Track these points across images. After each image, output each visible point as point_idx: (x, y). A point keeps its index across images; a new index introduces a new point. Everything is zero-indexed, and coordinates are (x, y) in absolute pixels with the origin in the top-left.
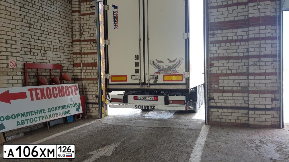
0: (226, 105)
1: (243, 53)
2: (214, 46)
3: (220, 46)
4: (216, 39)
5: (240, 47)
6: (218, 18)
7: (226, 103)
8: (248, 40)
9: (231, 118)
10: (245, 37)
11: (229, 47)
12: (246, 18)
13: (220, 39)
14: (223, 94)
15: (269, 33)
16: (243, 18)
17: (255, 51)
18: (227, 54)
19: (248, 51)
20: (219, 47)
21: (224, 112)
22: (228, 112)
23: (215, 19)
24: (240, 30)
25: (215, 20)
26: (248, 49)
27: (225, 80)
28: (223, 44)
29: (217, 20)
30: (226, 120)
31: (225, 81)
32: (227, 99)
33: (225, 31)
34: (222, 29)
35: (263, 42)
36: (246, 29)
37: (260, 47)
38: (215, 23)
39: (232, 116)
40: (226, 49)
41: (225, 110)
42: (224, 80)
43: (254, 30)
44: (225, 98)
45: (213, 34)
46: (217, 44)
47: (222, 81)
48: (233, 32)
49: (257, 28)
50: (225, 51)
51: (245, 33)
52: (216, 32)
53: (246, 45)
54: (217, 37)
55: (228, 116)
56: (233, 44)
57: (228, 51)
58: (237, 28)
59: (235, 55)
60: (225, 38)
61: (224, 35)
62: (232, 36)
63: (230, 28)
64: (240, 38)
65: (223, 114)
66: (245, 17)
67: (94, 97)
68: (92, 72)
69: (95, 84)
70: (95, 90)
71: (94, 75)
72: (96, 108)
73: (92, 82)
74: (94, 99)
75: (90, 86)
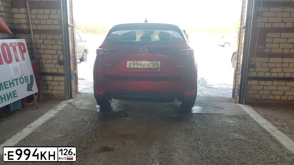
0: (271, 75)
7: (271, 73)
9: (275, 93)
14: (269, 59)
21: (267, 86)
22: (272, 85)
27: (275, 38)
30: (269, 96)
31: (275, 40)
32: (274, 67)
39: (277, 90)
41: (269, 83)
42: (273, 38)
44: (271, 65)
47: (270, 40)
55: (272, 91)
65: (265, 88)
67: (56, 64)
68: (49, 18)
69: (56, 40)
70: (57, 52)
71: (53, 24)
72: (59, 82)
73: (50, 37)
74: (55, 68)
75: (46, 45)
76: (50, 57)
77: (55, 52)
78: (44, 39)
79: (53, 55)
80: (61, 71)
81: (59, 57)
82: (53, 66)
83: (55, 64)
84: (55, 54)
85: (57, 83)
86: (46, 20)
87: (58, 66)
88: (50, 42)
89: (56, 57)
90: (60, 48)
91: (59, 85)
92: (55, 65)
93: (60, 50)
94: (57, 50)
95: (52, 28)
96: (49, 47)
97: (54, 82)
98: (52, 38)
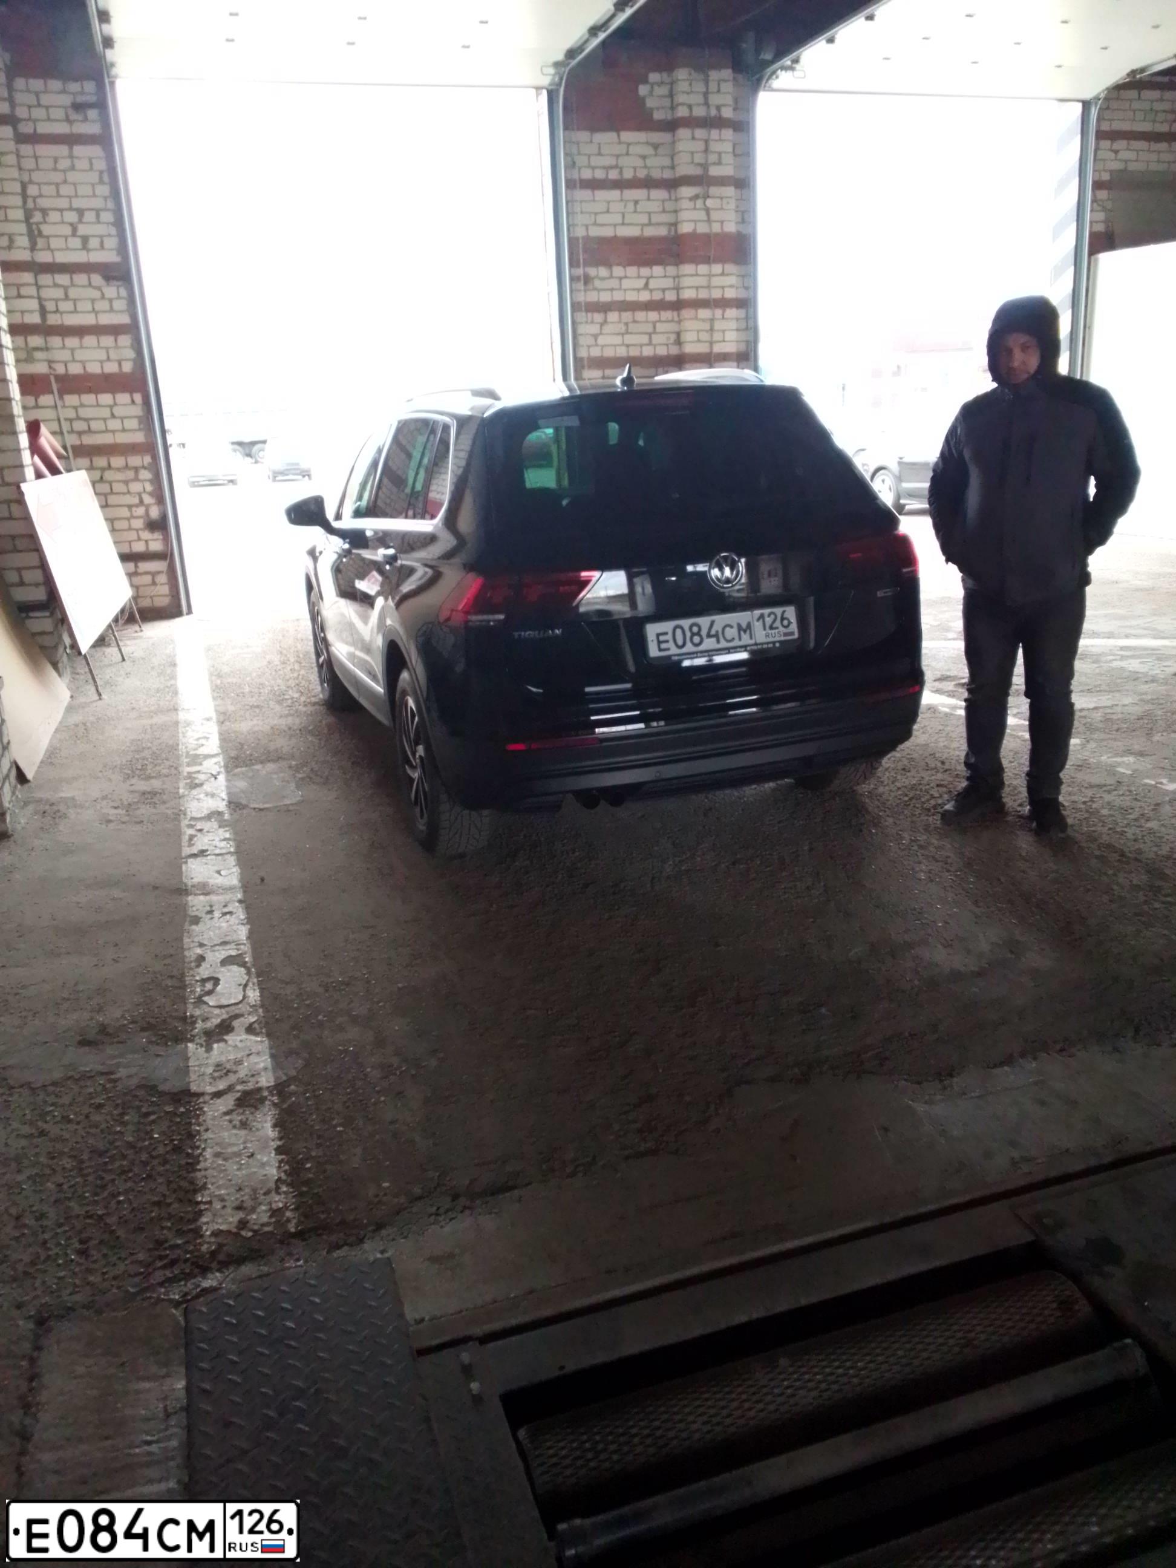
1: (667, 345)
2: (589, 321)
3: (605, 322)
5: (660, 327)
6: (595, 224)
8: (678, 305)
10: (671, 296)
11: (631, 326)
12: (673, 233)
13: (605, 297)
15: (731, 286)
16: (663, 231)
17: (699, 341)
19: (679, 342)
20: (602, 325)
23: (587, 227)
24: (658, 270)
25: (587, 229)
26: (678, 334)
28: (613, 316)
29: (595, 232)
34: (609, 265)
35: (718, 313)
36: (671, 270)
37: (712, 330)
38: (589, 239)
40: (623, 331)
43: (697, 275)
45: (587, 280)
46: (596, 315)
48: (639, 277)
49: (703, 269)
50: (618, 340)
51: (668, 283)
52: (592, 271)
53: (672, 321)
54: (595, 289)
57: (629, 339)
58: (649, 263)
59: (647, 352)
60: (618, 296)
61: (614, 283)
62: (638, 290)
63: (631, 263)
64: (657, 296)
66: (670, 230)
67: (141, 529)
68: (113, 416)
69: (136, 469)
70: (141, 502)
71: (124, 430)
72: (154, 574)
73: (117, 461)
74: (139, 539)
75: (110, 483)
76: (124, 512)
77: (136, 501)
78: (103, 470)
79: (130, 507)
80: (156, 546)
81: (147, 511)
82: (133, 535)
83: (137, 530)
84: (137, 506)
85: (148, 579)
86: (105, 420)
87: (146, 535)
88: (120, 476)
89: (141, 511)
90: (149, 488)
91: (154, 583)
92: (140, 532)
93: (150, 494)
94: (140, 494)
95: (122, 439)
96: (118, 487)
97: (139, 577)
98: (124, 464)
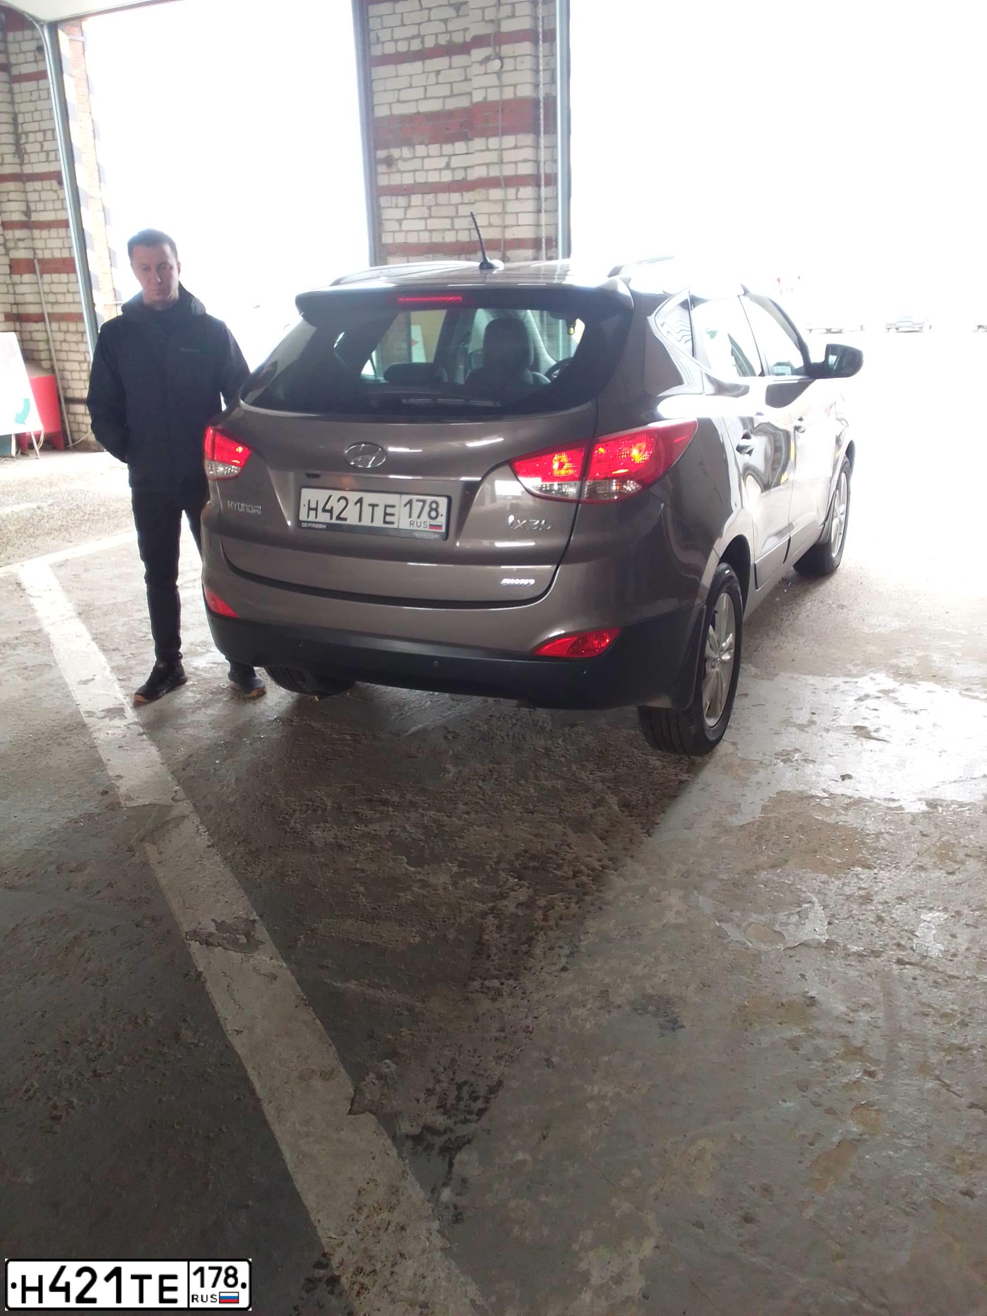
2: (393, 205)
3: (409, 206)
4: (396, 180)
5: (460, 210)
6: (398, 101)
11: (433, 209)
12: (467, 105)
13: (408, 179)
16: (462, 102)
17: (493, 225)
18: (427, 234)
20: (406, 209)
23: (390, 105)
25: (391, 108)
26: (474, 218)
28: (416, 199)
29: (399, 110)
33: (421, 150)
34: (410, 144)
35: (511, 192)
37: (504, 212)
38: (391, 118)
40: (426, 215)
45: (389, 162)
46: (400, 198)
48: (442, 155)
53: (469, 202)
54: (399, 171)
56: (443, 198)
57: (433, 224)
58: (451, 139)
59: (450, 237)
62: (440, 170)
63: (433, 141)
64: (459, 176)
66: (465, 101)
